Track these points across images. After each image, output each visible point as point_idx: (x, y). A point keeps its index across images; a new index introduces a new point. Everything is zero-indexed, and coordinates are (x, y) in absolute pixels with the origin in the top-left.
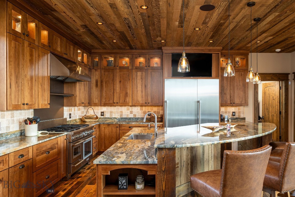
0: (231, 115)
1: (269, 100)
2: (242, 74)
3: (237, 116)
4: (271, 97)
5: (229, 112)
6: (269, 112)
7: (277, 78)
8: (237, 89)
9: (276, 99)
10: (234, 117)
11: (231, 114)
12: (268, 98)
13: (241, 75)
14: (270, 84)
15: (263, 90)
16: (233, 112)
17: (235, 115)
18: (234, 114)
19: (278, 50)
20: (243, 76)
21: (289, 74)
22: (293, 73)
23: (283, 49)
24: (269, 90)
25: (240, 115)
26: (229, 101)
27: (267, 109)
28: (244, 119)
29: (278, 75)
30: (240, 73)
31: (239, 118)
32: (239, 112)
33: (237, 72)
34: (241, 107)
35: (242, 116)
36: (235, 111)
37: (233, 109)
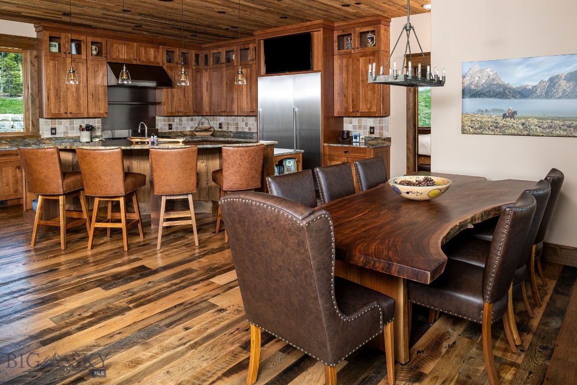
2: (369, 59)
5: (365, 128)
10: (373, 136)
13: (368, 61)
16: (371, 128)
17: (373, 133)
19: (428, 6)
26: (351, 106)
30: (368, 58)
31: (381, 139)
32: (380, 128)
33: (361, 56)
34: (384, 118)
35: (386, 135)
36: (375, 126)
37: (370, 123)
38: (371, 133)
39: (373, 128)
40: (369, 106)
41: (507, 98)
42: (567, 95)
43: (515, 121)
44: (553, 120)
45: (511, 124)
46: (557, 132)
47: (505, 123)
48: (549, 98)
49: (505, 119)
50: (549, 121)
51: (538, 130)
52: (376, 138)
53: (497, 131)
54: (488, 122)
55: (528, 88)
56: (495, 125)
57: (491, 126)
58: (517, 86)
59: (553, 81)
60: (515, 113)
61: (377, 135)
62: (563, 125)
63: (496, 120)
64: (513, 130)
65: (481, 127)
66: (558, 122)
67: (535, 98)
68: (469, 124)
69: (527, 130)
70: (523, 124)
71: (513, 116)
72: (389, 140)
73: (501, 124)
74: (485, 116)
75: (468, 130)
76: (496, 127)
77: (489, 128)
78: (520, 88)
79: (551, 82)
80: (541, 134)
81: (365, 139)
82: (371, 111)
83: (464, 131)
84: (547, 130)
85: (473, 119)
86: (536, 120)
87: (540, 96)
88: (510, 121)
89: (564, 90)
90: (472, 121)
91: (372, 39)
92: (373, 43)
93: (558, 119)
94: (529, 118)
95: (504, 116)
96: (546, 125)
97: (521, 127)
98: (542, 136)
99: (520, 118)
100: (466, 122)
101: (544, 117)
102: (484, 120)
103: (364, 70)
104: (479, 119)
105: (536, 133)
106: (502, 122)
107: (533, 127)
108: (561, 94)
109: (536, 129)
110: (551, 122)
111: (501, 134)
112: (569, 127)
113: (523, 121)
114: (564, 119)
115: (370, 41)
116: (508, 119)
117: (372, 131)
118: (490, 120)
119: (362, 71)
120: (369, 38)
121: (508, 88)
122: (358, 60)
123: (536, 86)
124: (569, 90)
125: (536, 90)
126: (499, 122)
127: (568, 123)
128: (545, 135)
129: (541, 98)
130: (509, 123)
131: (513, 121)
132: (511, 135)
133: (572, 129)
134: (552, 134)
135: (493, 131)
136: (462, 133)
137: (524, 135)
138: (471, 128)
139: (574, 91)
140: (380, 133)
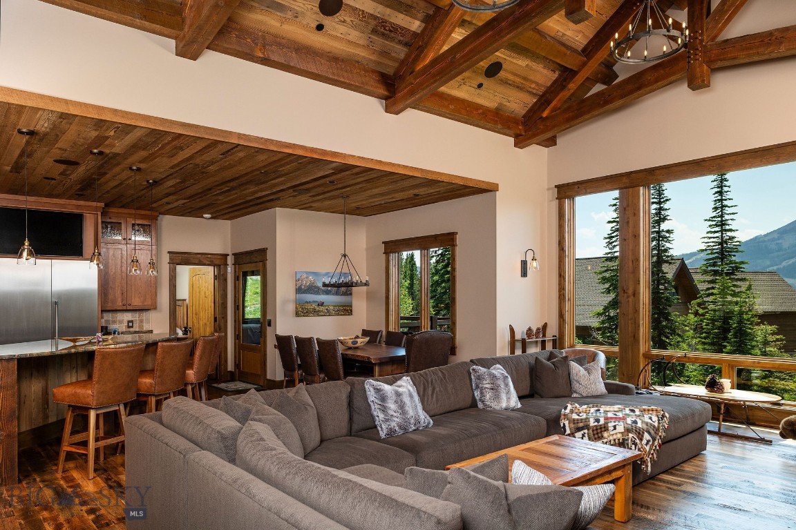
0: (124, 327)
1: (199, 297)
3: (136, 328)
4: (202, 293)
5: (121, 322)
6: (198, 319)
9: (210, 296)
10: (131, 329)
11: (125, 325)
12: (198, 293)
14: (200, 271)
15: (190, 280)
16: (129, 322)
17: (132, 327)
18: (130, 324)
19: (208, 216)
21: (228, 255)
22: (233, 254)
23: (214, 215)
24: (199, 281)
25: (143, 326)
26: (120, 300)
27: (196, 314)
28: (151, 332)
32: (140, 321)
34: (144, 312)
35: (147, 327)
36: (133, 319)
37: (128, 316)
38: (129, 327)
39: (132, 321)
40: (142, 299)
42: (344, 294)
43: (323, 308)
44: (339, 306)
50: (337, 307)
52: (136, 332)
53: (315, 314)
54: (311, 309)
56: (314, 310)
57: (312, 311)
62: (343, 309)
63: (315, 307)
64: (323, 313)
65: (307, 312)
66: (341, 307)
68: (301, 310)
69: (329, 313)
71: (323, 305)
74: (309, 305)
75: (300, 314)
76: (315, 312)
77: (311, 313)
84: (337, 312)
85: (302, 307)
86: (332, 307)
94: (329, 306)
95: (318, 305)
97: (326, 311)
98: (335, 315)
99: (325, 306)
100: (299, 309)
104: (306, 307)
105: (332, 314)
106: (317, 309)
107: (331, 311)
108: (341, 293)
109: (333, 312)
111: (317, 316)
113: (327, 308)
116: (320, 307)
118: (312, 307)
124: (344, 291)
130: (320, 309)
132: (322, 316)
133: (346, 311)
134: (339, 314)
136: (296, 316)
137: (327, 316)
138: (302, 313)
139: (346, 292)
140: (139, 326)
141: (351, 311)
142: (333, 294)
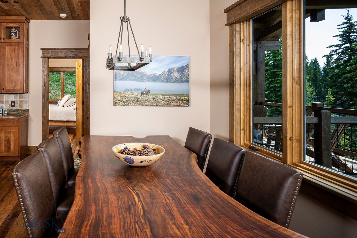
0: (9, 106)
1: (79, 84)
2: (15, 49)
4: (79, 81)
5: (7, 102)
7: (73, 54)
8: (8, 69)
10: (14, 108)
11: (9, 104)
13: (13, 50)
16: (12, 102)
17: (14, 106)
19: (63, 15)
20: (16, 51)
25: (22, 105)
29: (74, 50)
30: (13, 47)
31: (21, 110)
32: (20, 102)
33: (7, 46)
34: (23, 95)
35: (25, 107)
36: (15, 100)
37: (11, 97)
38: (12, 106)
39: (14, 102)
40: (13, 85)
41: (144, 81)
42: (178, 81)
43: (149, 97)
44: (170, 96)
45: (147, 98)
46: (173, 103)
47: (143, 98)
48: (168, 82)
49: (142, 95)
50: (168, 96)
51: (162, 102)
52: (16, 110)
53: (138, 103)
54: (132, 97)
55: (156, 75)
56: (136, 99)
57: (134, 100)
58: (150, 74)
59: (170, 71)
60: (149, 91)
61: (17, 107)
62: (176, 99)
63: (137, 96)
64: (148, 102)
65: (127, 101)
66: (173, 97)
67: (161, 82)
68: (120, 99)
69: (156, 103)
70: (154, 99)
71: (148, 93)
72: (28, 110)
73: (140, 99)
74: (130, 93)
75: (118, 103)
76: (137, 101)
77: (133, 102)
78: (152, 75)
79: (169, 72)
80: (164, 105)
81: (8, 110)
82: (16, 89)
83: (115, 104)
84: (167, 102)
85: (122, 95)
86: (161, 96)
87: (163, 80)
88: (146, 97)
89: (176, 78)
90: (121, 96)
91: (16, 33)
92: (16, 36)
93: (173, 95)
94: (157, 95)
95: (142, 93)
96: (167, 99)
97: (152, 100)
98: (165, 106)
99: (152, 95)
100: (117, 98)
101: (166, 94)
102: (129, 96)
103: (9, 56)
104: (126, 95)
105: (161, 105)
106: (141, 98)
107: (159, 100)
108: (174, 80)
109: (161, 102)
110: (170, 97)
111: (140, 105)
112: (179, 100)
113: (154, 96)
114: (176, 95)
115: (13, 34)
116: (145, 95)
117: (13, 104)
118: (133, 96)
119: (7, 57)
120: (13, 32)
121: (145, 75)
122: (4, 48)
123: (161, 74)
124: (178, 78)
125: (161, 77)
126: (139, 98)
127: (178, 97)
128: (166, 105)
129: (164, 82)
130: (145, 98)
131: (148, 97)
132: (147, 106)
133: (180, 101)
134: (170, 104)
135: (135, 103)
136: (114, 106)
137: (154, 106)
138: (120, 102)
139: (181, 78)
140: (20, 106)
141: (188, 101)
142: (162, 81)
